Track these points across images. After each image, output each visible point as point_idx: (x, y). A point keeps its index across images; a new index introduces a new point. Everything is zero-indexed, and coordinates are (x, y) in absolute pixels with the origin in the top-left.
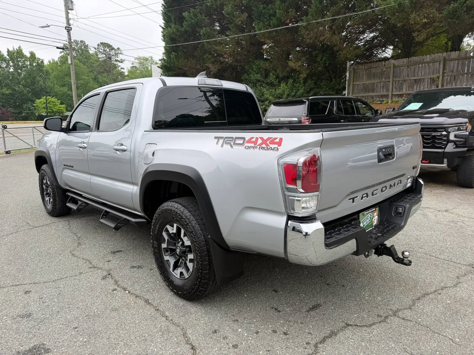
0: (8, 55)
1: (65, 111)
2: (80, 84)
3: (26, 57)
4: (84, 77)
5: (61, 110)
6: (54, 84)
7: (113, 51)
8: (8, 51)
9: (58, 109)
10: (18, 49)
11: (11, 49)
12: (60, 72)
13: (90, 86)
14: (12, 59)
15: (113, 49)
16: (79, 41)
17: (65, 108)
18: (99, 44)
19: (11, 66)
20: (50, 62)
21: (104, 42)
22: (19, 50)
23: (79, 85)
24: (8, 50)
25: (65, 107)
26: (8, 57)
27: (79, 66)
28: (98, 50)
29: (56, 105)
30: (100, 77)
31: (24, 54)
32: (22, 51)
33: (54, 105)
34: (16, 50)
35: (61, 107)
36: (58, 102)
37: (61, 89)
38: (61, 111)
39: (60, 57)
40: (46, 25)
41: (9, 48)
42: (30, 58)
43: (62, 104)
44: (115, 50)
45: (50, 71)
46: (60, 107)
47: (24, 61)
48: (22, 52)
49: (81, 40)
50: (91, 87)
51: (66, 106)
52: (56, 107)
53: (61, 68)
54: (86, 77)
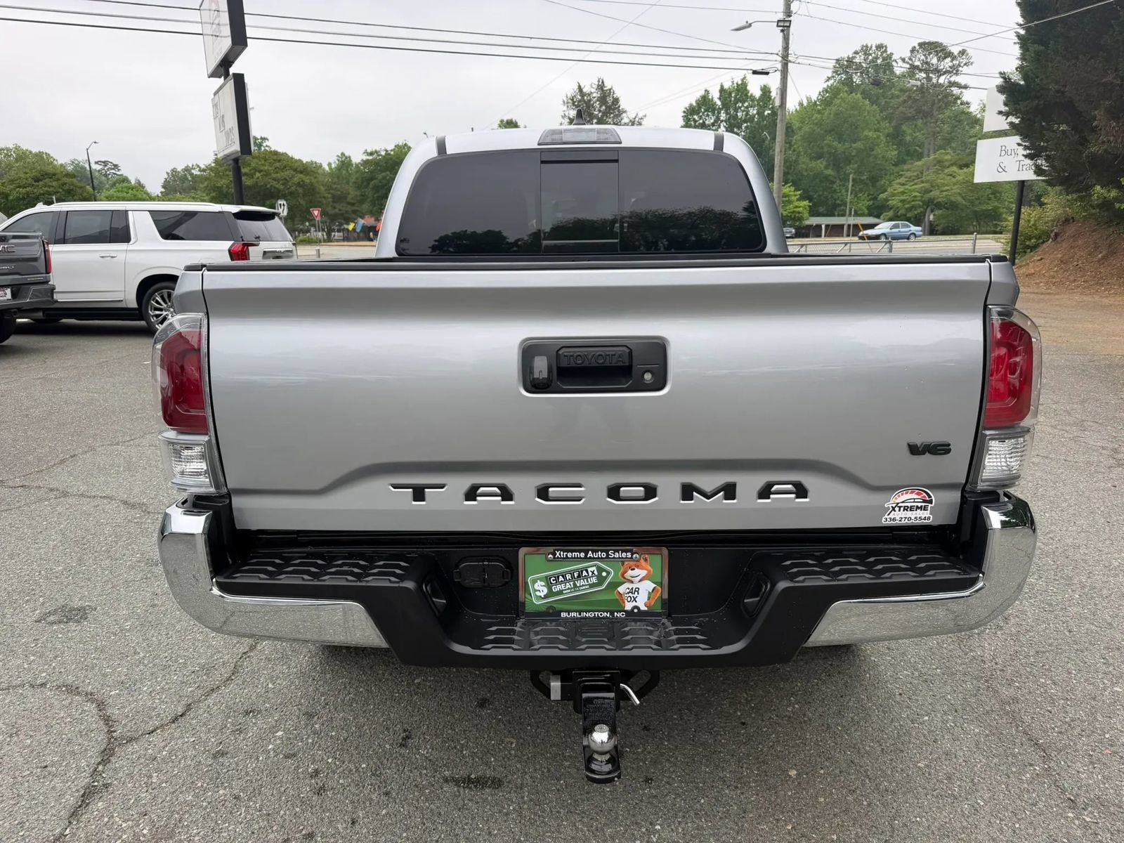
0: (720, 99)
1: (806, 214)
2: (855, 151)
3: (753, 98)
4: (866, 133)
5: (799, 213)
6: (798, 155)
7: (948, 60)
8: (722, 90)
9: (792, 210)
10: (740, 83)
11: (726, 87)
12: (816, 124)
13: (878, 154)
14: (726, 106)
15: (949, 54)
16: (874, 46)
17: (808, 209)
18: (915, 47)
19: (722, 121)
20: (801, 104)
21: (927, 41)
22: (742, 84)
23: (853, 154)
24: (722, 86)
25: (809, 206)
26: (719, 103)
27: (860, 107)
28: (910, 62)
29: (790, 202)
30: (909, 131)
31: (750, 92)
32: (746, 86)
33: (786, 201)
34: (735, 85)
35: (800, 207)
36: (795, 195)
37: (813, 164)
38: (797, 215)
39: (823, 91)
40: (744, 24)
41: (723, 84)
42: (759, 99)
43: (802, 198)
44: (954, 58)
45: (796, 125)
46: (796, 207)
47: (747, 107)
48: (746, 90)
49: (878, 42)
50: (880, 156)
51: (811, 204)
52: (788, 208)
53: (819, 116)
54: (870, 134)
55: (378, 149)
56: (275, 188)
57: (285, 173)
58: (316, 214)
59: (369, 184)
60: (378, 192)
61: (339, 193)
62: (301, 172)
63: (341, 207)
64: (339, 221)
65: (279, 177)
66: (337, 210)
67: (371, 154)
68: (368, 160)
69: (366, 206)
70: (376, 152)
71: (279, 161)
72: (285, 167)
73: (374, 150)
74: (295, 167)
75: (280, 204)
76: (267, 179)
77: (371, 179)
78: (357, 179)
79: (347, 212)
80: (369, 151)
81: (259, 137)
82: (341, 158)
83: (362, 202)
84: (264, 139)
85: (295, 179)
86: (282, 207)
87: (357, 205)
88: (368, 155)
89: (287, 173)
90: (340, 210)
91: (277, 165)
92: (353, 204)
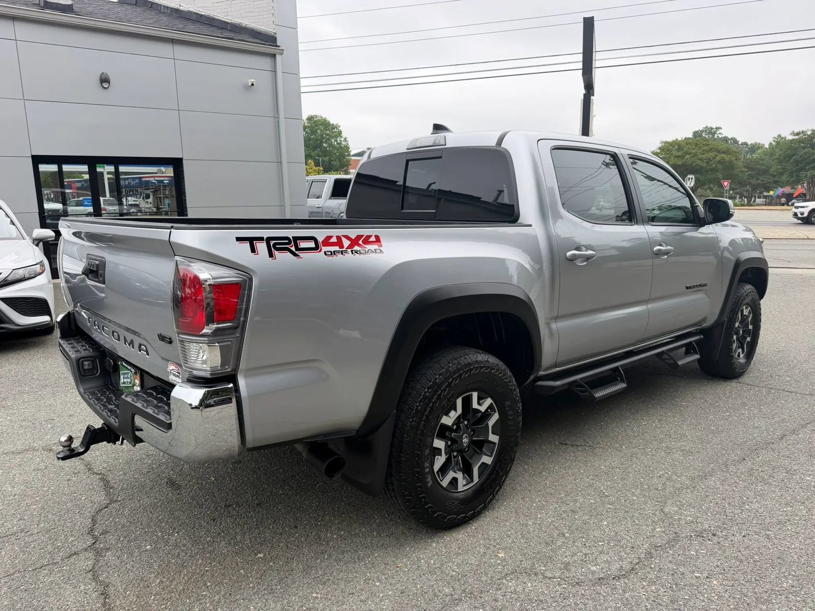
55: (805, 130)
56: (699, 165)
57: (710, 154)
58: (726, 185)
59: (790, 159)
60: (798, 166)
61: (764, 167)
62: (724, 153)
63: (766, 179)
64: (761, 189)
65: (704, 157)
66: (759, 181)
67: (798, 134)
68: (794, 139)
69: (784, 178)
70: (803, 132)
71: (707, 145)
72: (712, 149)
73: (801, 130)
74: (719, 149)
75: (689, 178)
76: (694, 159)
77: (794, 155)
78: (780, 155)
79: (768, 182)
80: (796, 132)
81: (714, 127)
82: (777, 139)
83: (782, 174)
84: (718, 128)
85: (717, 158)
86: (691, 180)
87: (777, 177)
88: (794, 135)
89: (711, 155)
90: (762, 181)
91: (705, 148)
92: (774, 176)
